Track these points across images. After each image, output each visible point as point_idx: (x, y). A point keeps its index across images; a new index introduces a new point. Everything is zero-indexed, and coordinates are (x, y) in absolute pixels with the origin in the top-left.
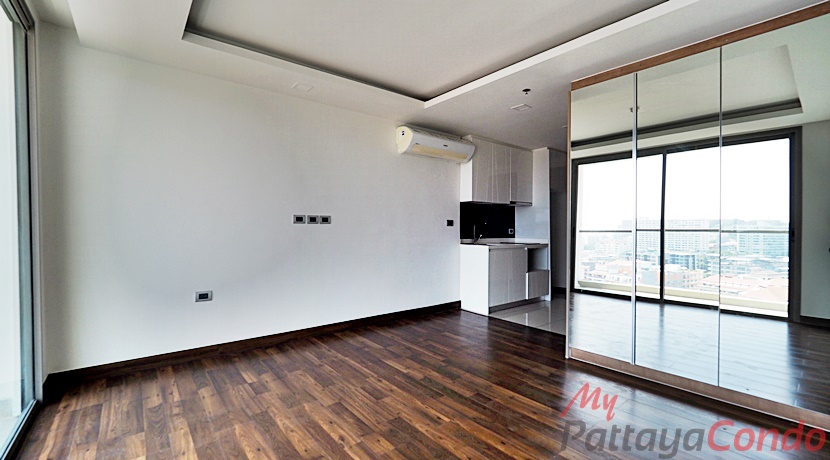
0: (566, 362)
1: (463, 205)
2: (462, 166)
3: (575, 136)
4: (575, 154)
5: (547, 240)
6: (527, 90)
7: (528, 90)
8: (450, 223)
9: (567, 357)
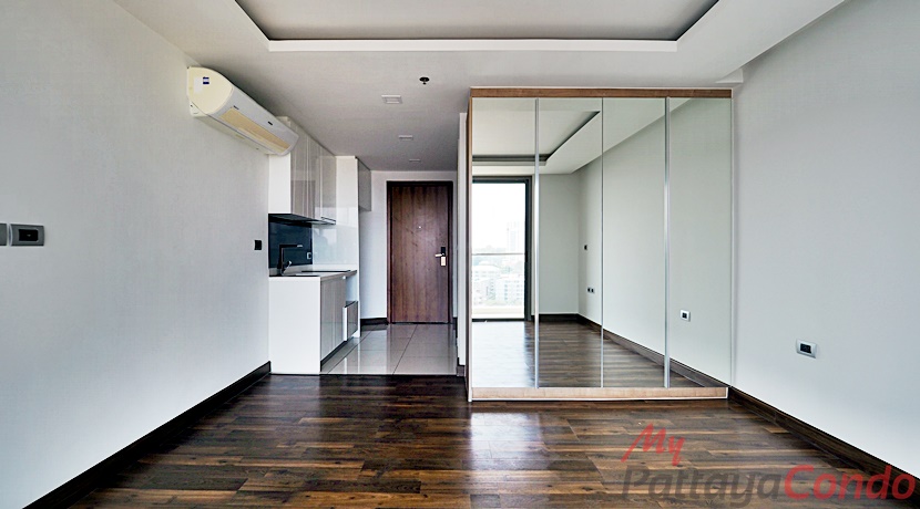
0: (470, 406)
1: (273, 218)
2: (271, 159)
3: (478, 148)
4: (477, 170)
5: (355, 267)
6: (425, 80)
7: (427, 79)
8: (258, 245)
9: (470, 400)
